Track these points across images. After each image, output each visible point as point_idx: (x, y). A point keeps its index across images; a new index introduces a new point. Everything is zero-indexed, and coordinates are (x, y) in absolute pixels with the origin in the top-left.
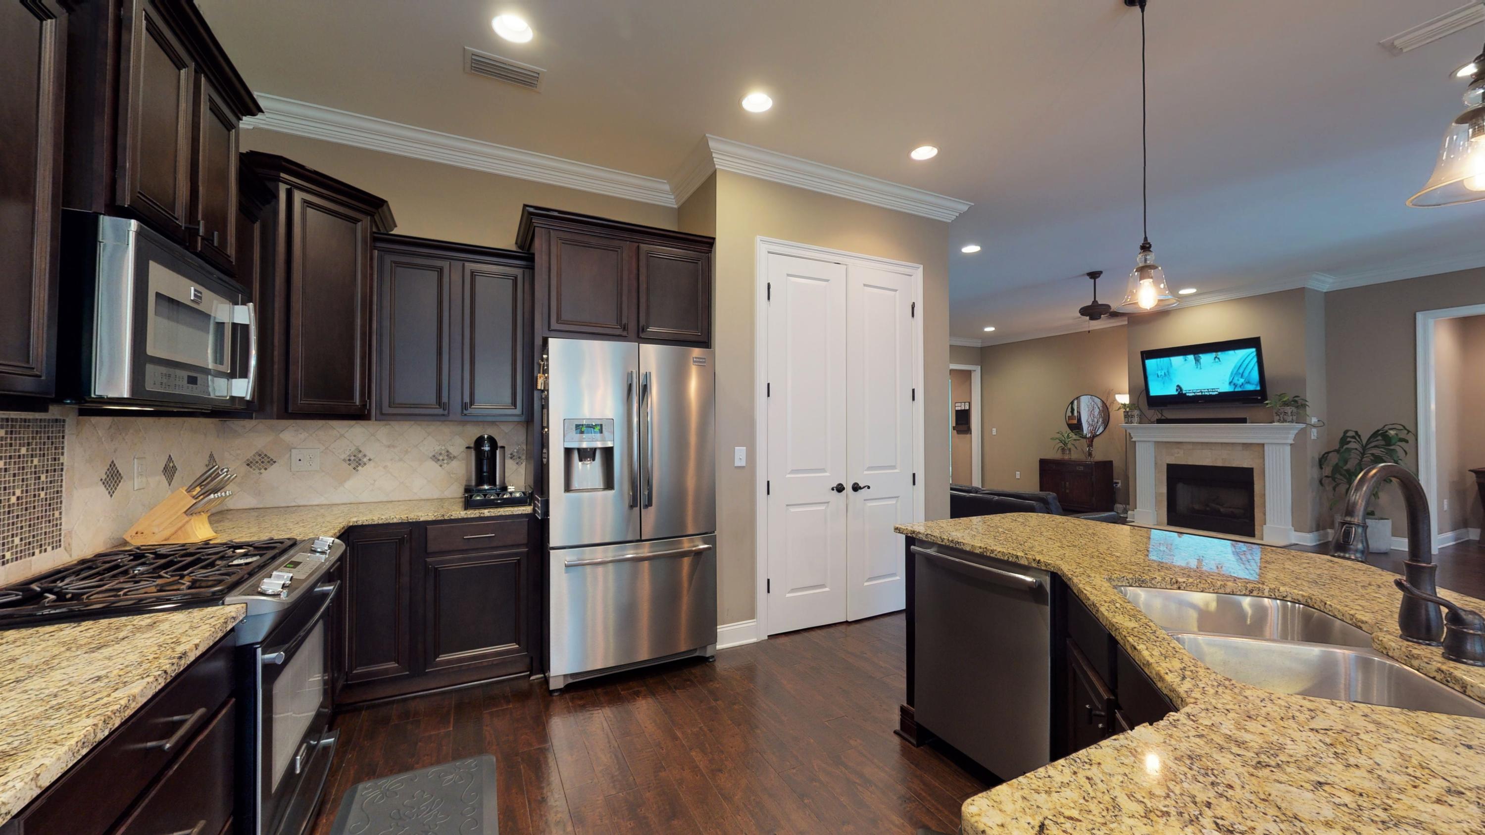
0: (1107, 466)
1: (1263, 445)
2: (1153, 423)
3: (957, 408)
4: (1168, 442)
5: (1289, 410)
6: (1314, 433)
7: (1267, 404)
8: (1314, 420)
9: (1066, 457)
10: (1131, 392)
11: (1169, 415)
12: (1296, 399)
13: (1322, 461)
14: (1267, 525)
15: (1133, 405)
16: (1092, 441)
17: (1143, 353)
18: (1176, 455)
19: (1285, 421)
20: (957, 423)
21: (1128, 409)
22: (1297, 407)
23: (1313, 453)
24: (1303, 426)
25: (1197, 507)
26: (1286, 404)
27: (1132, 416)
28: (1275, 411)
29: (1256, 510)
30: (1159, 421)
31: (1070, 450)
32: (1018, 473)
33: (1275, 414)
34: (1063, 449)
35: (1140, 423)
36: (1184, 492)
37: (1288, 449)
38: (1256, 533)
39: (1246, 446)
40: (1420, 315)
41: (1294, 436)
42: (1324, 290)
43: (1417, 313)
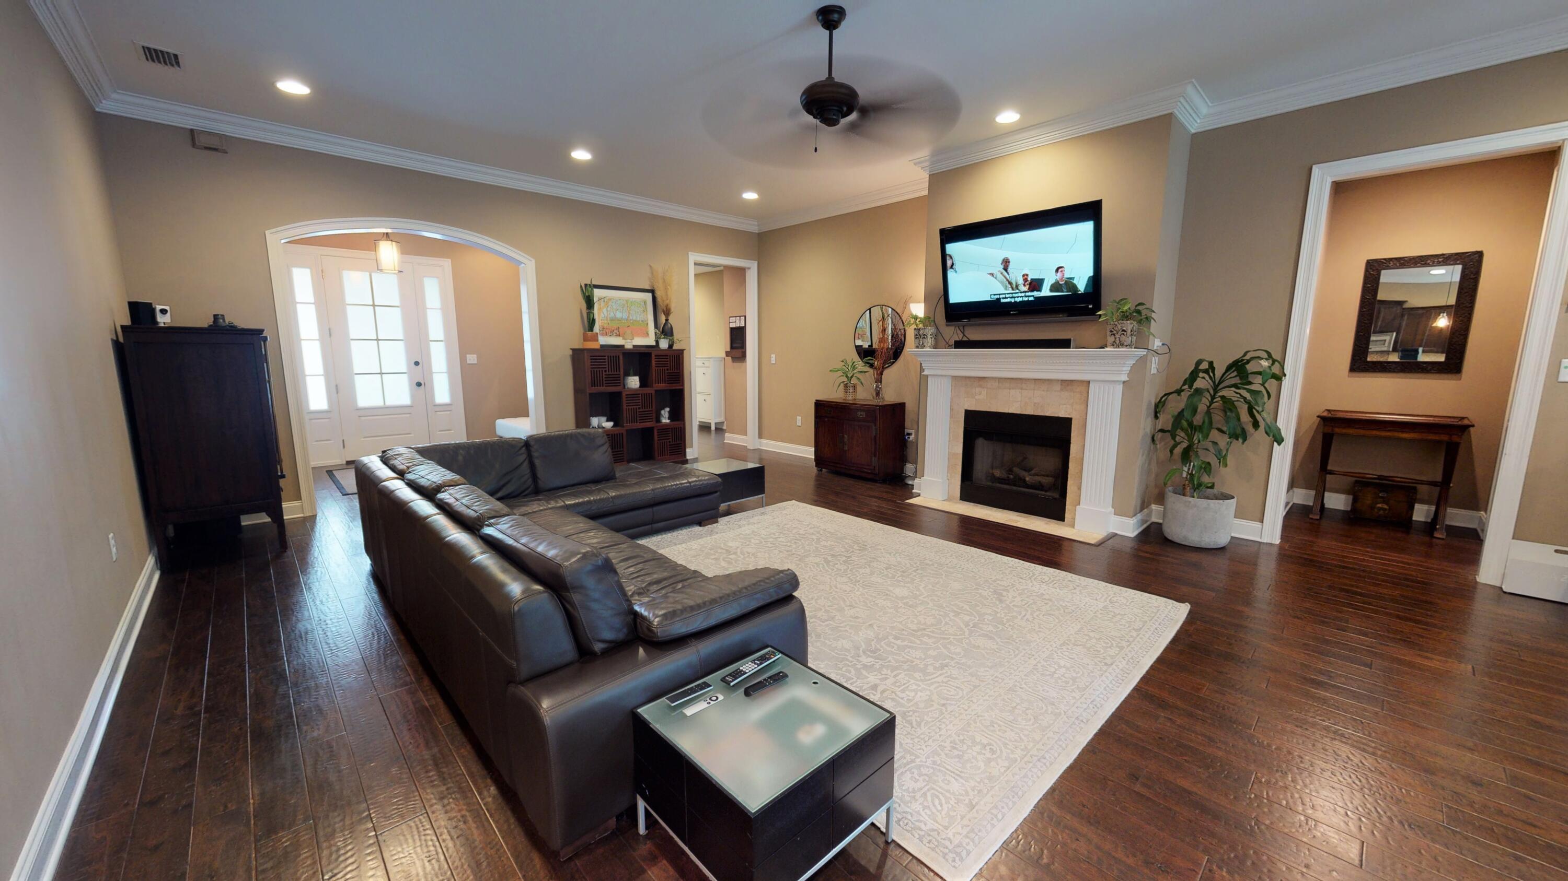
0: (898, 410)
1: (1088, 382)
2: (950, 347)
3: (731, 326)
4: (969, 377)
5: (1129, 325)
6: (1154, 365)
7: (1100, 316)
8: (1157, 344)
9: (850, 398)
10: (927, 299)
11: (974, 334)
12: (1139, 308)
13: (1158, 408)
14: (1082, 506)
15: (929, 320)
16: (881, 374)
17: (942, 231)
18: (977, 397)
19: (1121, 345)
20: (732, 347)
21: (921, 326)
22: (1140, 322)
23: (1150, 395)
24: (1142, 352)
25: (997, 473)
26: (1126, 316)
27: (925, 336)
28: (1109, 327)
29: (1070, 482)
30: (959, 345)
31: (854, 387)
32: (799, 418)
33: (1109, 333)
34: (846, 386)
35: (935, 347)
36: (984, 450)
37: (1120, 388)
38: (1067, 515)
39: (1066, 384)
40: (1317, 170)
41: (1129, 368)
42: (1193, 128)
43: (1314, 167)
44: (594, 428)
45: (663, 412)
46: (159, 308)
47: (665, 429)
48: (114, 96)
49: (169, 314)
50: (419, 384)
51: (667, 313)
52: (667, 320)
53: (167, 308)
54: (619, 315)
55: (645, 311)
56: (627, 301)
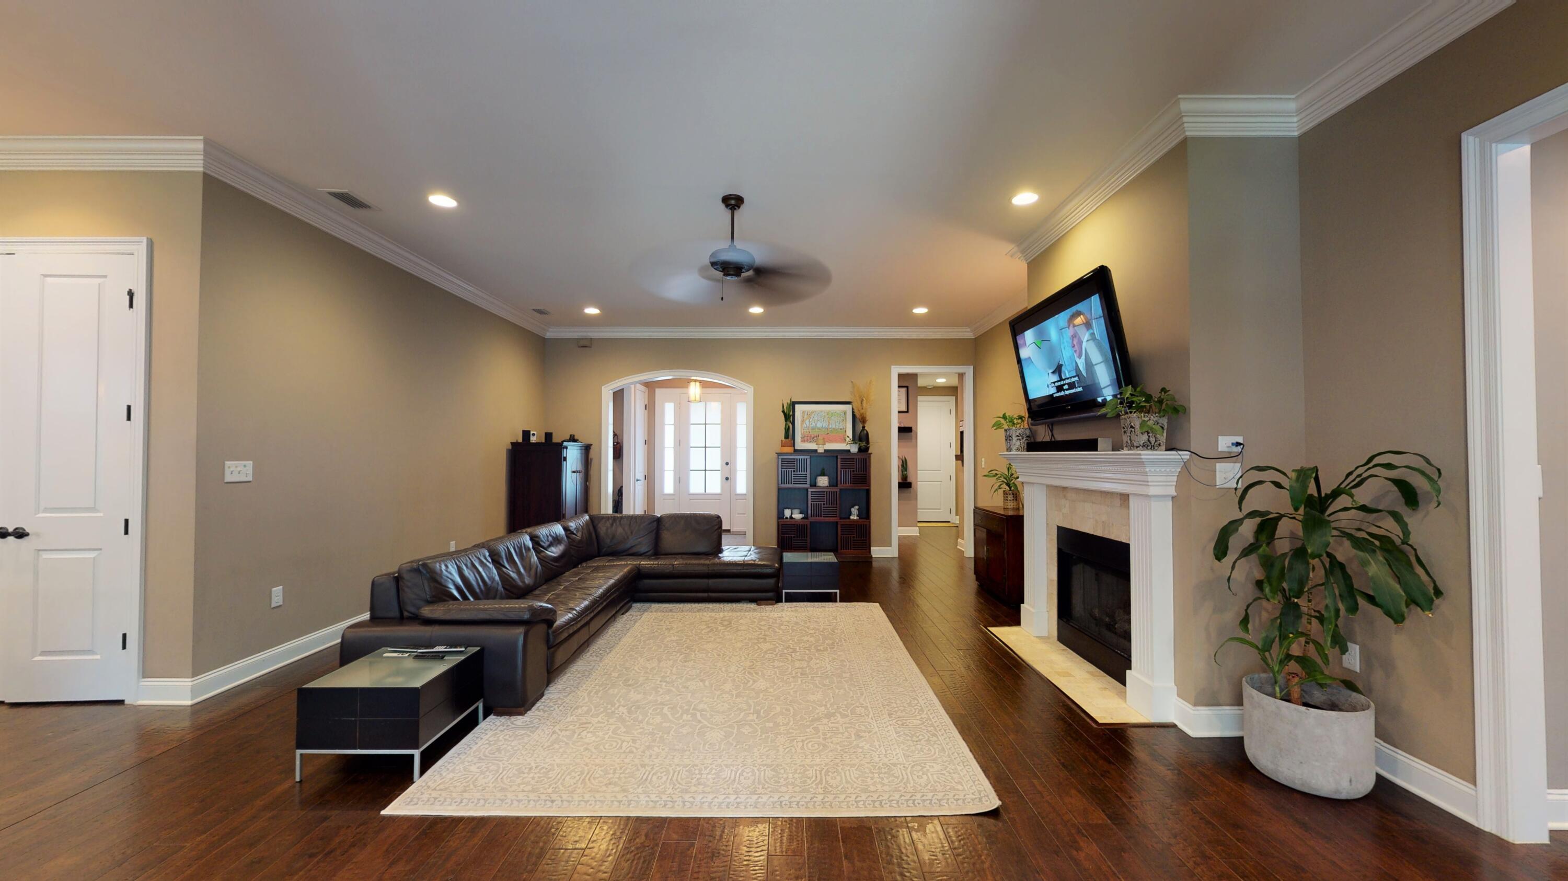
1: (1126, 496)
8: (1225, 443)
9: (1011, 507)
14: (1132, 671)
17: (1011, 324)
18: (1064, 512)
30: (1031, 447)
40: (1466, 136)
41: (1175, 479)
42: (1294, 131)
43: (1464, 136)
44: (787, 518)
45: (853, 510)
46: (532, 432)
47: (854, 524)
48: (551, 330)
49: (535, 436)
50: (727, 479)
51: (864, 421)
52: (864, 427)
53: (535, 433)
54: (819, 425)
55: (845, 420)
56: (828, 413)
